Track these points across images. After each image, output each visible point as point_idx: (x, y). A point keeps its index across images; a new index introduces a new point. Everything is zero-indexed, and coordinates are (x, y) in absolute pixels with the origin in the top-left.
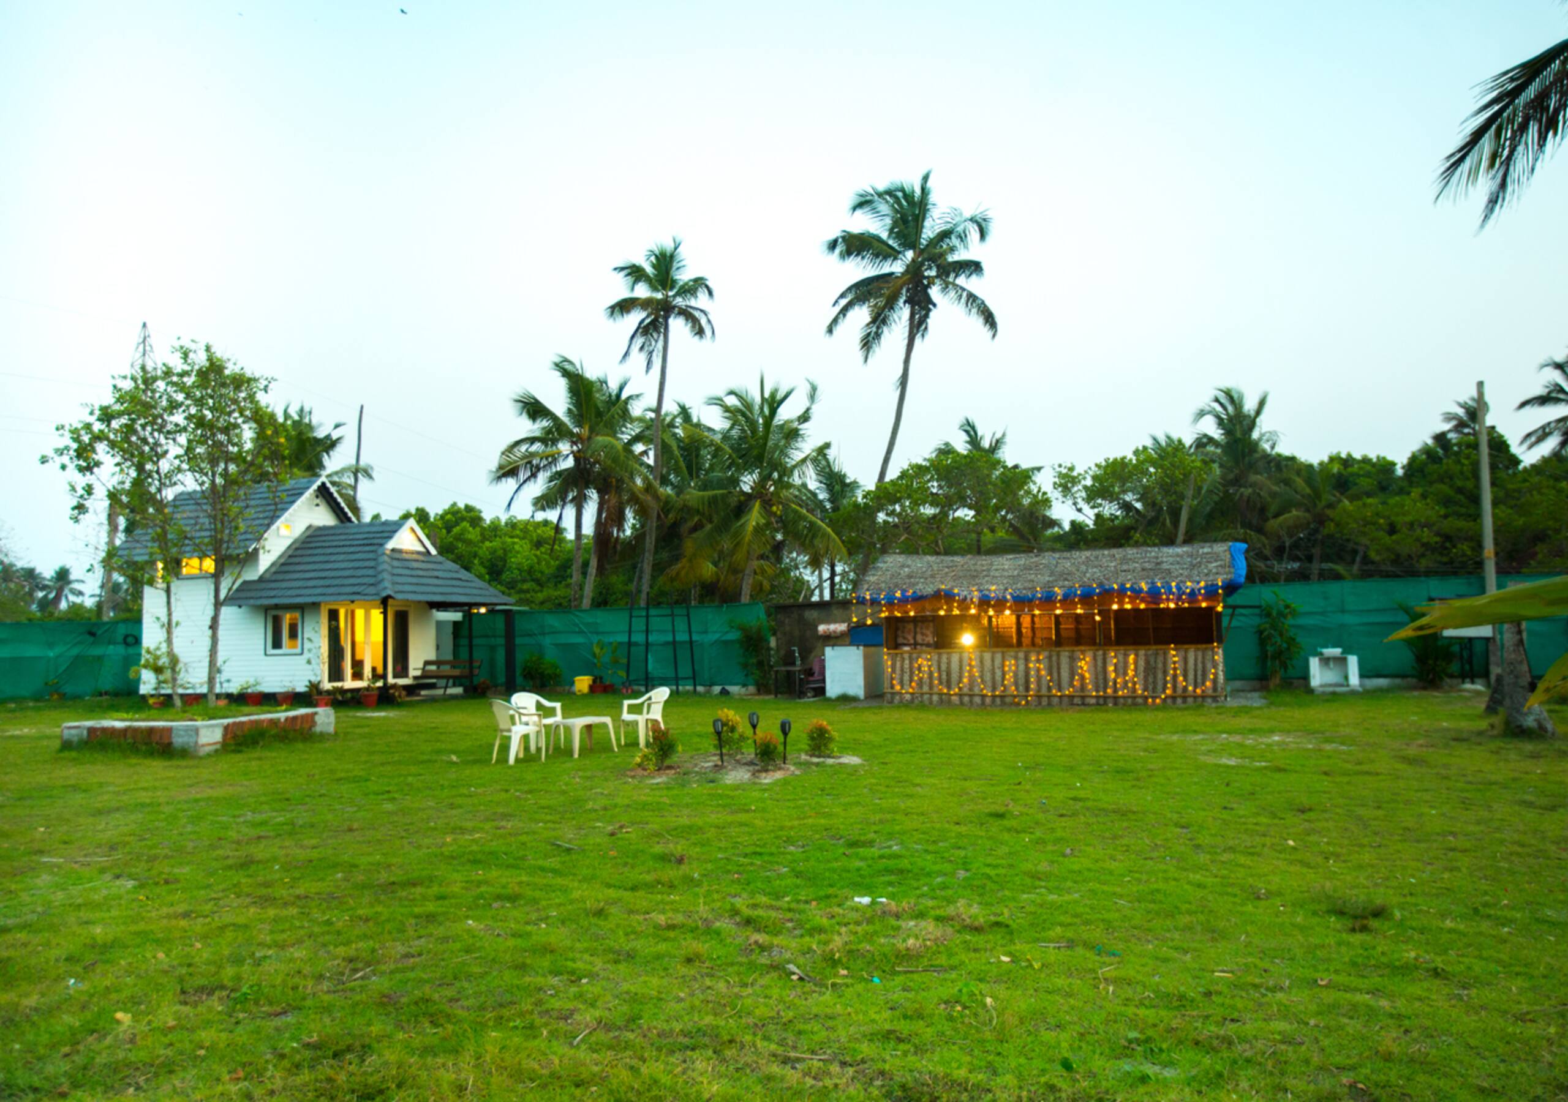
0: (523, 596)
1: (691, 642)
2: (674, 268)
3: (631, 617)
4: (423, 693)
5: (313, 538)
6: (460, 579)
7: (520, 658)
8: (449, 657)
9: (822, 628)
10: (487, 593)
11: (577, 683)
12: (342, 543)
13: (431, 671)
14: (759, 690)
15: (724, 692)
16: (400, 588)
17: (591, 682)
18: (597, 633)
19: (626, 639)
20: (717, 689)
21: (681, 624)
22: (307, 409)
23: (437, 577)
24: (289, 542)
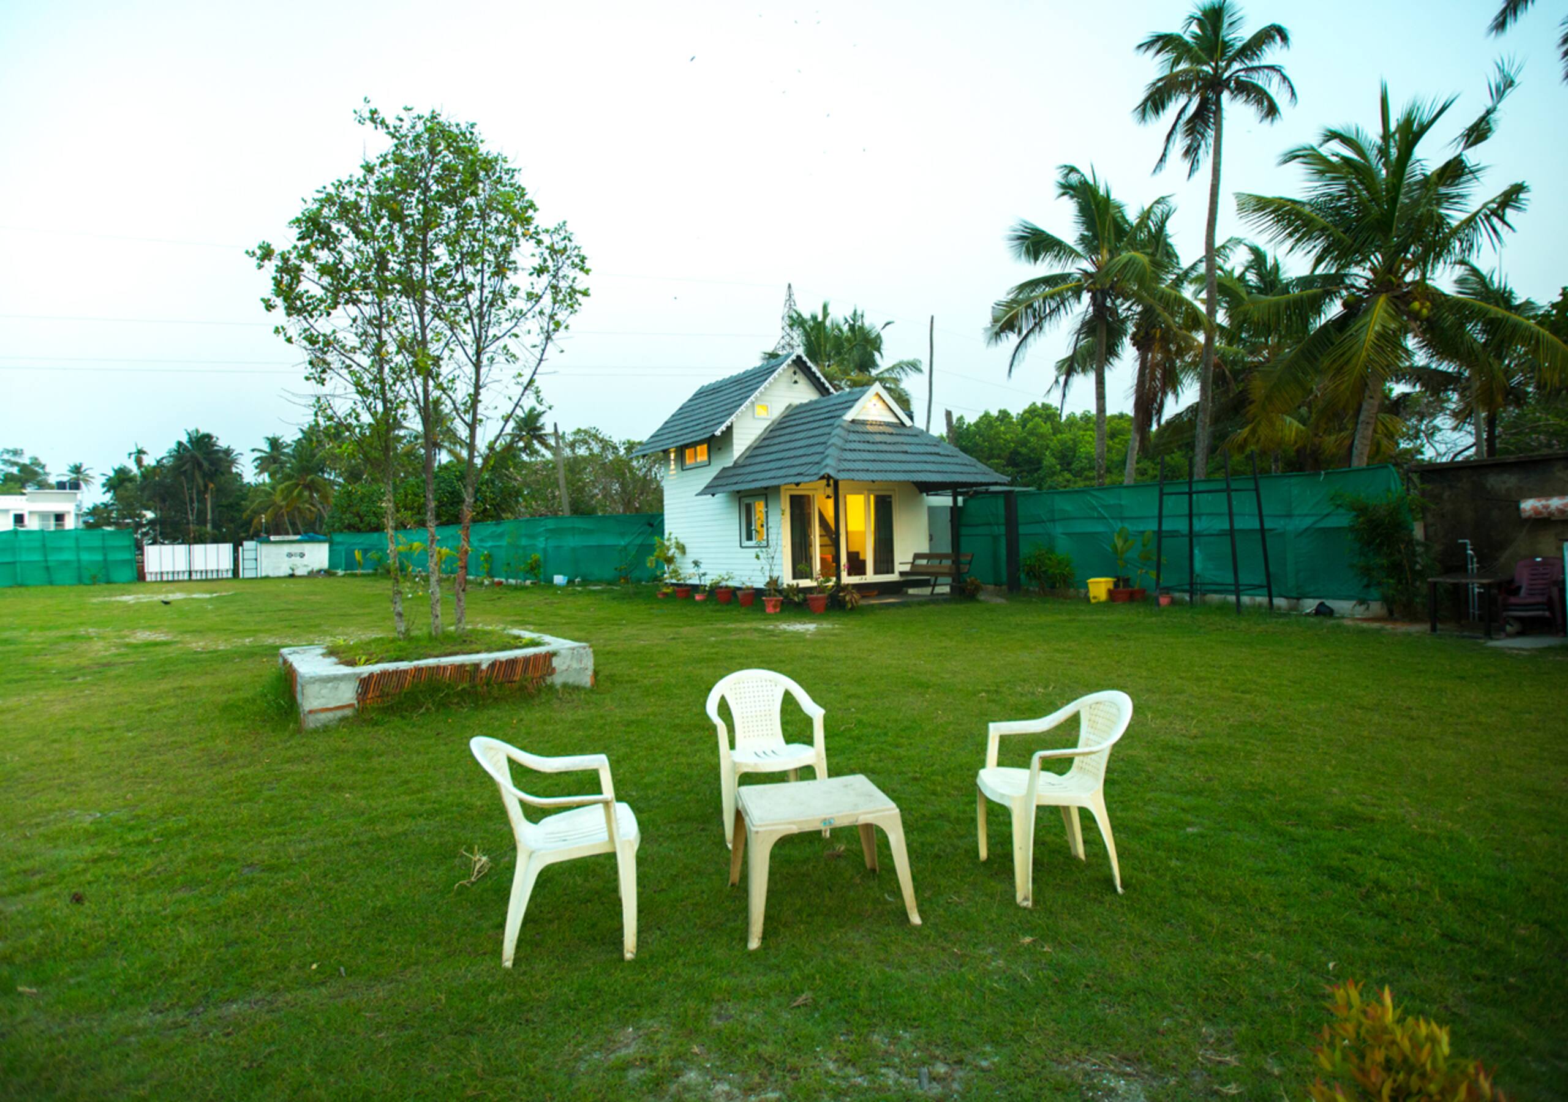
0: (1088, 483)
1: (1262, 530)
2: (1225, 25)
3: (1161, 494)
4: (911, 591)
5: (792, 417)
6: (938, 454)
7: (1025, 549)
8: (947, 549)
9: (1528, 505)
10: (974, 470)
11: (1091, 587)
12: (811, 419)
13: (922, 566)
14: (1391, 612)
15: (1323, 611)
16: (847, 465)
17: (1111, 586)
18: (1123, 519)
19: (1155, 528)
20: (1310, 605)
21: (1244, 503)
22: (859, 313)
23: (906, 452)
24: (768, 423)
